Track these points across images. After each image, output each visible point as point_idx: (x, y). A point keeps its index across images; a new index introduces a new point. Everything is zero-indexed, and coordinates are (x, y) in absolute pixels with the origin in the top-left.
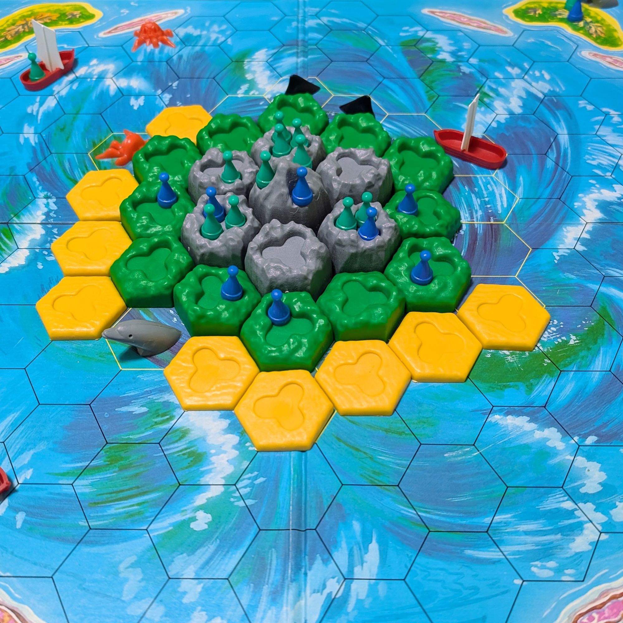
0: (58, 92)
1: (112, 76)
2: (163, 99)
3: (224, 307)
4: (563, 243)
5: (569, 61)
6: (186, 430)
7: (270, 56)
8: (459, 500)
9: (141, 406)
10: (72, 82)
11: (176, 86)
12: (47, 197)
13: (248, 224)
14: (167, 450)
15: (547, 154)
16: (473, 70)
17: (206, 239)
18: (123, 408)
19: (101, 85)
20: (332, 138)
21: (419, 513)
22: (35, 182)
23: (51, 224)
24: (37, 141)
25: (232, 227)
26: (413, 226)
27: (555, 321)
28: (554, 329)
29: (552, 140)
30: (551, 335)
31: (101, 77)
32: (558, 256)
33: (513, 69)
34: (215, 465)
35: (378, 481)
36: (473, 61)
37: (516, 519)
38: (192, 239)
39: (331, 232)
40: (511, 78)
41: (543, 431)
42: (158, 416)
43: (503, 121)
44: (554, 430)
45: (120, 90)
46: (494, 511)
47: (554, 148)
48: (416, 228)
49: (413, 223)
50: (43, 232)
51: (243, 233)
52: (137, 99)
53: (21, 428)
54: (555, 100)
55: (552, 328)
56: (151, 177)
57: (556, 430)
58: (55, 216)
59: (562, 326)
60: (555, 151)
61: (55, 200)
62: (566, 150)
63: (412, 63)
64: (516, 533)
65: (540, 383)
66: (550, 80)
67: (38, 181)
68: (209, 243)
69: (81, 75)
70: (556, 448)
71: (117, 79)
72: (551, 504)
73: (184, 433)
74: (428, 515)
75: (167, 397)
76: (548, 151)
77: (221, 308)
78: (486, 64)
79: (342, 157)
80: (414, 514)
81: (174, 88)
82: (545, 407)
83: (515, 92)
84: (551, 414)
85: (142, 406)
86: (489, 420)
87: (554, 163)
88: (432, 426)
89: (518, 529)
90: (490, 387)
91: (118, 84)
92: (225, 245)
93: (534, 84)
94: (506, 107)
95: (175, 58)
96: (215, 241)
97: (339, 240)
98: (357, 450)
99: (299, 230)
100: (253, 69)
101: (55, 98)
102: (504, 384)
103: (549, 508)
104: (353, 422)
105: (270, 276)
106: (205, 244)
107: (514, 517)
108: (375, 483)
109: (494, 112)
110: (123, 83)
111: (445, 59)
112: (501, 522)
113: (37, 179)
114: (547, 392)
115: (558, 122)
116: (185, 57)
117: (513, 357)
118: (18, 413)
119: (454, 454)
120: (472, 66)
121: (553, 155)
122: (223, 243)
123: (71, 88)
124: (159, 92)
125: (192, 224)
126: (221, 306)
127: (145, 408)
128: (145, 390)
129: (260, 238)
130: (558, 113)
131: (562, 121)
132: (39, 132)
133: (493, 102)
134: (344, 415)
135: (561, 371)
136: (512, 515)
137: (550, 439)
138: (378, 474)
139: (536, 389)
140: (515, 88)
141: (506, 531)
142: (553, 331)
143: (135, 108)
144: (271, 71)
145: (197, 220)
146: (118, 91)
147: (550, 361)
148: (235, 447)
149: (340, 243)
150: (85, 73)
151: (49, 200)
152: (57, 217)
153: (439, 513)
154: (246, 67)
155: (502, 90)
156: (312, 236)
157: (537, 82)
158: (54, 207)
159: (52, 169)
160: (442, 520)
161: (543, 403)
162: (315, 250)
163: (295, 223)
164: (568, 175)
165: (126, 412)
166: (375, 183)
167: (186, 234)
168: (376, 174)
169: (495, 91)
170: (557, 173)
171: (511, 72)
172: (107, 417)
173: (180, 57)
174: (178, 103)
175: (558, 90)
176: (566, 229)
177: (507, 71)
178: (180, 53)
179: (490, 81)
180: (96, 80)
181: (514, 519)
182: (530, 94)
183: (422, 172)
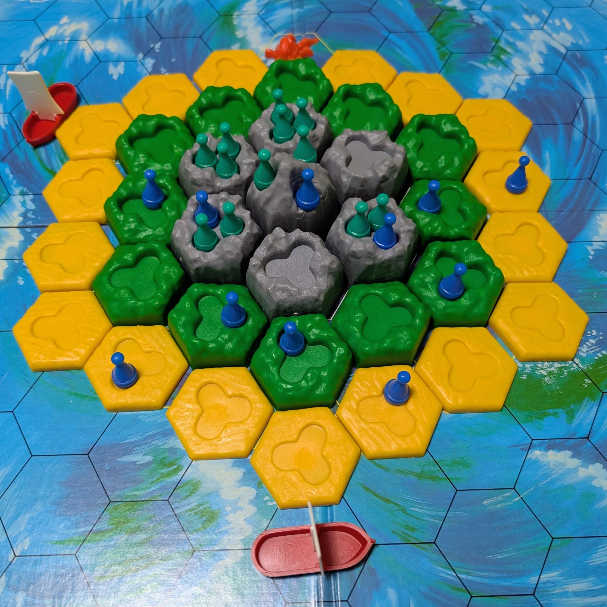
0: (27, 60)
1: (86, 37)
2: (146, 66)
3: (227, 337)
4: (597, 234)
5: (591, 7)
6: (196, 483)
7: (262, 8)
8: (501, 557)
9: (144, 455)
10: (42, 46)
11: (159, 49)
12: (23, 194)
13: (246, 231)
14: (177, 508)
15: (574, 124)
16: (486, 20)
17: (200, 251)
18: (124, 457)
19: (74, 49)
20: (337, 113)
21: (459, 575)
22: (8, 174)
23: (30, 227)
24: (7, 123)
25: (229, 235)
26: (436, 228)
27: (593, 331)
28: (593, 341)
29: (578, 106)
30: (590, 349)
31: (74, 39)
32: (593, 250)
33: (531, 17)
34: (232, 525)
35: (413, 538)
36: (486, 8)
37: (565, 578)
38: (184, 252)
39: (343, 241)
40: (528, 28)
41: (588, 468)
42: (164, 466)
43: (523, 83)
44: (599, 465)
45: (96, 55)
46: (539, 568)
47: (581, 115)
48: (439, 231)
49: (436, 225)
50: (22, 238)
51: (242, 243)
52: (116, 66)
53: (14, 486)
54: (579, 56)
55: (591, 341)
56: (137, 166)
57: (602, 466)
58: (33, 217)
59: (601, 338)
60: (582, 119)
61: (31, 197)
62: (594, 118)
63: (420, 12)
64: (565, 594)
65: (581, 409)
66: (572, 30)
67: (12, 173)
68: (204, 256)
69: (51, 37)
70: (602, 488)
71: (92, 41)
72: (601, 557)
73: (195, 486)
74: (469, 578)
75: (173, 443)
76: (574, 119)
77: (223, 339)
78: (501, 11)
79: (351, 141)
80: (454, 576)
81: (157, 51)
82: (588, 438)
83: (535, 47)
84: (594, 446)
85: (146, 454)
86: (529, 456)
87: (581, 134)
88: (468, 467)
89: (568, 589)
90: (528, 416)
91: (93, 48)
92: (221, 258)
93: (555, 35)
94: (526, 66)
95: (156, 12)
96: (210, 253)
97: (354, 252)
98: (387, 500)
99: (306, 239)
100: (244, 24)
101: (24, 67)
102: (543, 411)
103: (599, 562)
104: (381, 467)
105: (276, 299)
106: (200, 257)
107: (561, 575)
108: (409, 540)
109: (512, 71)
110: (99, 46)
111: (455, 7)
112: (548, 582)
113: (11, 170)
114: (589, 420)
115: (584, 83)
116: (166, 12)
117: (551, 378)
118: (9, 467)
119: (493, 501)
120: (485, 14)
121: (580, 124)
122: (219, 256)
123: (41, 54)
124: (141, 56)
125: (183, 233)
126: (223, 336)
127: (149, 457)
128: (148, 434)
129: (261, 252)
130: (583, 71)
131: (588, 82)
132: (9, 110)
133: (511, 59)
134: (371, 459)
135: (603, 393)
136: (560, 572)
137: (596, 478)
138: (413, 529)
139: (578, 416)
140: (534, 41)
141: (554, 592)
142: (592, 344)
143: (115, 77)
144: (264, 27)
145: (187, 228)
146: (95, 56)
147: (590, 381)
148: (252, 502)
149: (354, 255)
150: (56, 34)
151: (26, 197)
152: (36, 218)
153: (481, 574)
154: (235, 23)
155: (520, 44)
156: (322, 247)
157: (558, 33)
158: (32, 206)
159: (27, 158)
160: (484, 582)
161: (585, 433)
162: (326, 266)
163: (301, 231)
164: (598, 148)
165: (129, 462)
166: (390, 176)
167: (177, 244)
168: (392, 165)
169: (512, 45)
170: (586, 146)
171: (528, 21)
172: (108, 468)
173: (161, 11)
174: (162, 69)
175: (581, 42)
176: (600, 217)
177: (523, 19)
178: (161, 6)
179: (507, 34)
180: (68, 43)
181: (562, 578)
182: (551, 49)
183: (443, 157)
